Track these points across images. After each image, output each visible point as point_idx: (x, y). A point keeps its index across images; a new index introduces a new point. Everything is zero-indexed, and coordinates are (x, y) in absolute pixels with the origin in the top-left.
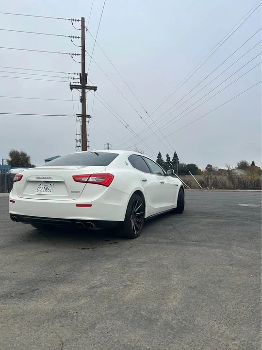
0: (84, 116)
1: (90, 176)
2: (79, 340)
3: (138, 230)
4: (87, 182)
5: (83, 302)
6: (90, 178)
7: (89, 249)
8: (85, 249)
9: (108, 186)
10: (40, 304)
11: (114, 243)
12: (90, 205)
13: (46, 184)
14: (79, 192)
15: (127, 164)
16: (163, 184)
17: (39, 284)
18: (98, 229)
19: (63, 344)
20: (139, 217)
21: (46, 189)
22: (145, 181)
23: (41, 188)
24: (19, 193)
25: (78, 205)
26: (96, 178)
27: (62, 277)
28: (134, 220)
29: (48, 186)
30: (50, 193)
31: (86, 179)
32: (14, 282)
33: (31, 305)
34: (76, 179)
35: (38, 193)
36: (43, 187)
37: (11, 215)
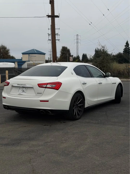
0: (53, 17)
1: (48, 84)
2: (37, 159)
3: (79, 115)
4: (46, 88)
5: (41, 147)
6: (48, 85)
7: (48, 125)
8: (46, 125)
9: (58, 90)
10: (22, 148)
11: (64, 122)
12: (48, 101)
13: (23, 88)
14: (41, 93)
15: (72, 74)
16: (101, 84)
17: (21, 141)
18: (53, 114)
19: (31, 159)
20: (80, 107)
21: (23, 91)
22: (84, 84)
23: (20, 91)
24: (8, 93)
25: (41, 101)
26: (51, 85)
27: (32, 138)
28: (77, 109)
29: (24, 89)
30: (25, 94)
31: (45, 86)
32: (9, 140)
33: (18, 148)
34: (39, 86)
35: (19, 93)
36: (22, 90)
37: (4, 105)
